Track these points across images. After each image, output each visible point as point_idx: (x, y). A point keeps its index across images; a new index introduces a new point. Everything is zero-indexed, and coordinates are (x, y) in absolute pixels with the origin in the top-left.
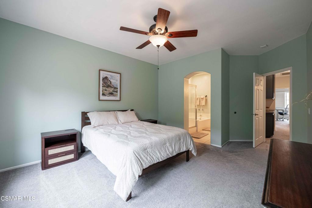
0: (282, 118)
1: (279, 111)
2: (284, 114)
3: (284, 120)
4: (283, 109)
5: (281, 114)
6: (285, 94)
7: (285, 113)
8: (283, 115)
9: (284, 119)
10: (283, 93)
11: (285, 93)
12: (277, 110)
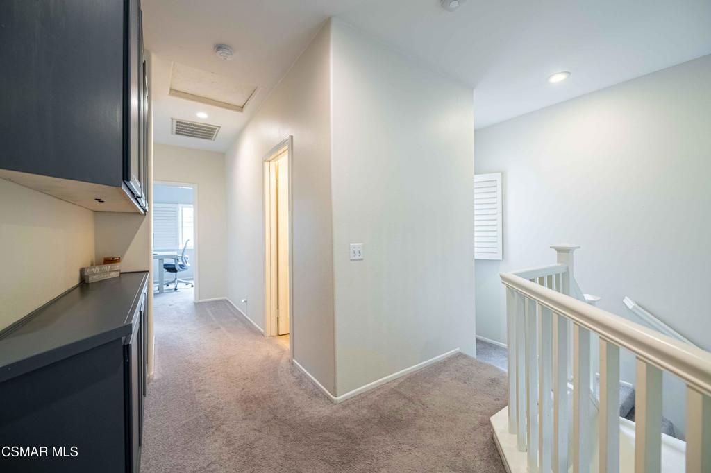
0: (174, 282)
1: (167, 261)
2: (177, 267)
3: (180, 286)
4: (175, 253)
5: (171, 269)
6: (178, 209)
7: (182, 266)
8: (176, 271)
9: (179, 282)
10: (174, 205)
11: (180, 209)
12: (161, 259)
